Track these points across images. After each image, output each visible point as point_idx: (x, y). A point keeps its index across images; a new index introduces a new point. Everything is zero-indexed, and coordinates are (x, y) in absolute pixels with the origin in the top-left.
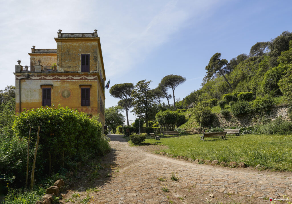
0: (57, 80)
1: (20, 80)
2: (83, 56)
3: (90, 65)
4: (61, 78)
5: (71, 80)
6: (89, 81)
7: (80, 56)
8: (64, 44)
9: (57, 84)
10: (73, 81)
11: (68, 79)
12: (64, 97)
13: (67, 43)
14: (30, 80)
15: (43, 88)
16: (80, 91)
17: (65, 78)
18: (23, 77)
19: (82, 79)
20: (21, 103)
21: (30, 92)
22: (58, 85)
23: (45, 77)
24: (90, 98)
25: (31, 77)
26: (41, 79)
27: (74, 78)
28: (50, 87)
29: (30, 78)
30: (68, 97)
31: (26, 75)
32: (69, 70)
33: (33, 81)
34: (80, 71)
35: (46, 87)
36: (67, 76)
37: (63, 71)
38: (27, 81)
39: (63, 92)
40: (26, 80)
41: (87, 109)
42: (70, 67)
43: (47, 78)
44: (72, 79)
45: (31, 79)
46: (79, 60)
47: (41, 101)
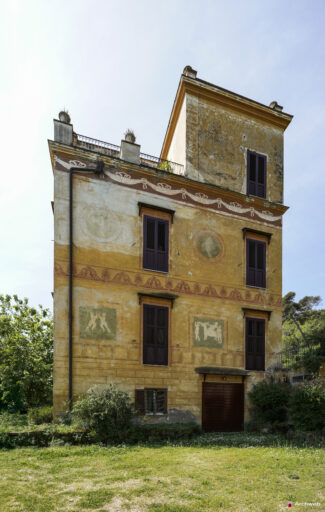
0: (184, 203)
1: (73, 172)
2: (252, 156)
3: (268, 186)
4: (195, 198)
5: (223, 213)
6: (265, 224)
7: (245, 155)
8: (205, 106)
9: (184, 212)
10: (227, 214)
11: (214, 206)
12: (205, 253)
13: (213, 107)
14: (103, 182)
15: (145, 216)
16: (243, 246)
17: (207, 202)
18: (82, 165)
19: (247, 215)
20: (74, 250)
21: (106, 218)
22: (186, 217)
23: (153, 186)
24: (267, 269)
25: (108, 174)
26: (139, 187)
27: (230, 207)
28: (166, 217)
29: (106, 176)
30: (214, 256)
31: (91, 161)
32: (217, 183)
33: (113, 185)
34: (244, 191)
35: (156, 215)
36: (212, 196)
37: (202, 180)
38: (95, 181)
39: (201, 241)
40: (90, 180)
41: (260, 295)
42: (219, 174)
43: (158, 188)
44: (224, 209)
45: (107, 179)
46: (243, 163)
47: (139, 252)
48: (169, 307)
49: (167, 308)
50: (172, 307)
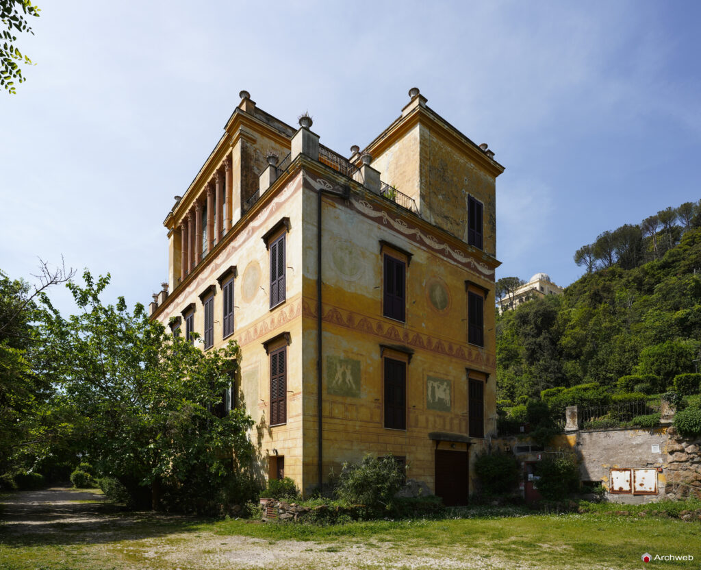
0: (418, 245)
1: (321, 193)
2: (472, 202)
3: (484, 236)
4: (427, 241)
5: (449, 260)
6: (482, 277)
7: (466, 199)
8: (435, 140)
9: (420, 256)
10: (453, 263)
11: (442, 252)
12: (435, 304)
13: (441, 143)
14: (349, 211)
15: (385, 255)
16: (466, 297)
17: (437, 246)
18: (328, 187)
19: (467, 265)
20: (323, 286)
21: (351, 253)
22: (421, 261)
23: (392, 221)
24: (484, 326)
25: (354, 201)
26: (378, 220)
27: (455, 255)
28: (403, 259)
29: (351, 203)
30: (443, 308)
31: (338, 184)
32: (445, 227)
33: (357, 215)
34: (466, 240)
35: (395, 255)
36: (441, 242)
37: (432, 221)
38: (340, 207)
39: (432, 290)
40: (337, 205)
41: (479, 354)
42: (446, 217)
43: (397, 225)
44: (450, 256)
45: (351, 207)
46: (464, 208)
47: (379, 296)
48: (406, 361)
49: (405, 363)
50: (409, 363)
